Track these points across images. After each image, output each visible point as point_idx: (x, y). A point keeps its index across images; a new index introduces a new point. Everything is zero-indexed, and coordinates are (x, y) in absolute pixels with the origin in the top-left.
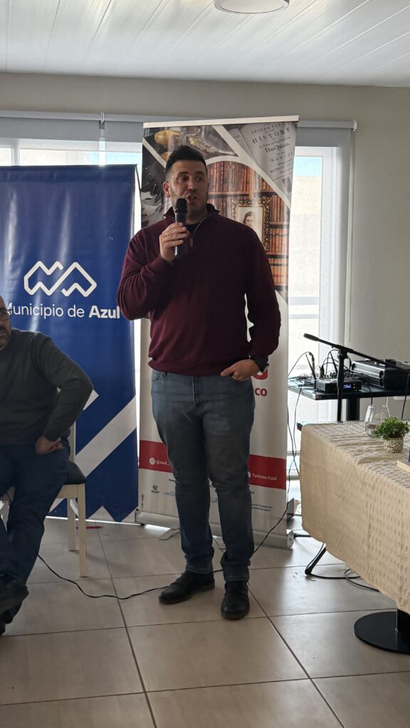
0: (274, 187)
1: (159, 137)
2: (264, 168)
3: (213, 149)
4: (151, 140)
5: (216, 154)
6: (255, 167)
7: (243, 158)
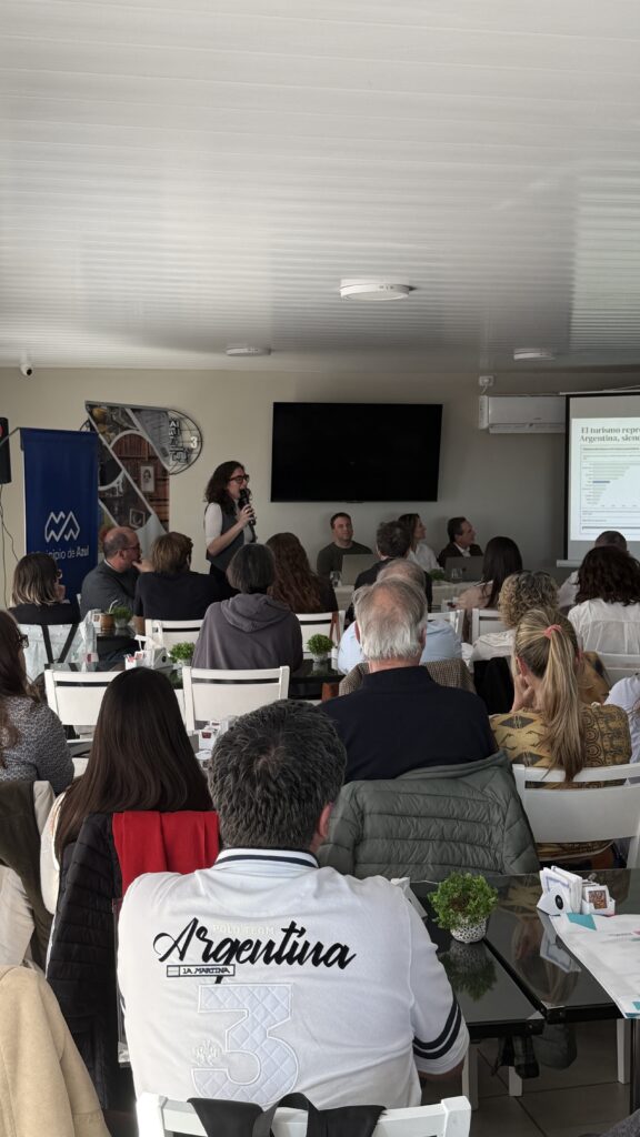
0: (158, 454)
1: (96, 412)
2: (152, 439)
3: (126, 425)
4: (91, 413)
5: (128, 429)
6: (148, 439)
7: (142, 433)
